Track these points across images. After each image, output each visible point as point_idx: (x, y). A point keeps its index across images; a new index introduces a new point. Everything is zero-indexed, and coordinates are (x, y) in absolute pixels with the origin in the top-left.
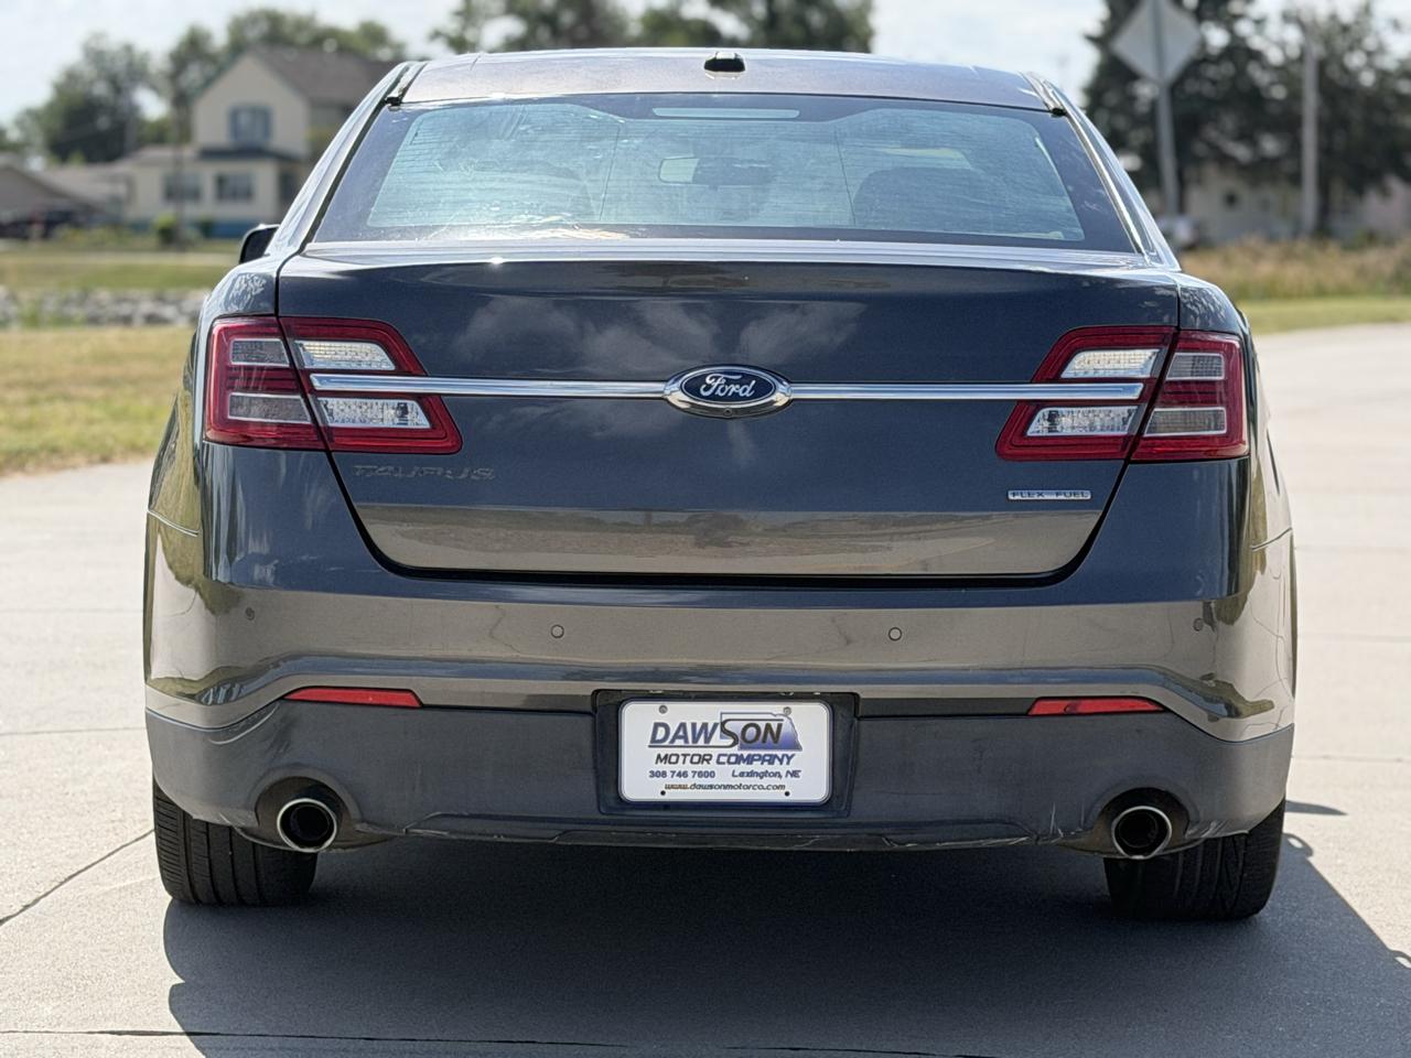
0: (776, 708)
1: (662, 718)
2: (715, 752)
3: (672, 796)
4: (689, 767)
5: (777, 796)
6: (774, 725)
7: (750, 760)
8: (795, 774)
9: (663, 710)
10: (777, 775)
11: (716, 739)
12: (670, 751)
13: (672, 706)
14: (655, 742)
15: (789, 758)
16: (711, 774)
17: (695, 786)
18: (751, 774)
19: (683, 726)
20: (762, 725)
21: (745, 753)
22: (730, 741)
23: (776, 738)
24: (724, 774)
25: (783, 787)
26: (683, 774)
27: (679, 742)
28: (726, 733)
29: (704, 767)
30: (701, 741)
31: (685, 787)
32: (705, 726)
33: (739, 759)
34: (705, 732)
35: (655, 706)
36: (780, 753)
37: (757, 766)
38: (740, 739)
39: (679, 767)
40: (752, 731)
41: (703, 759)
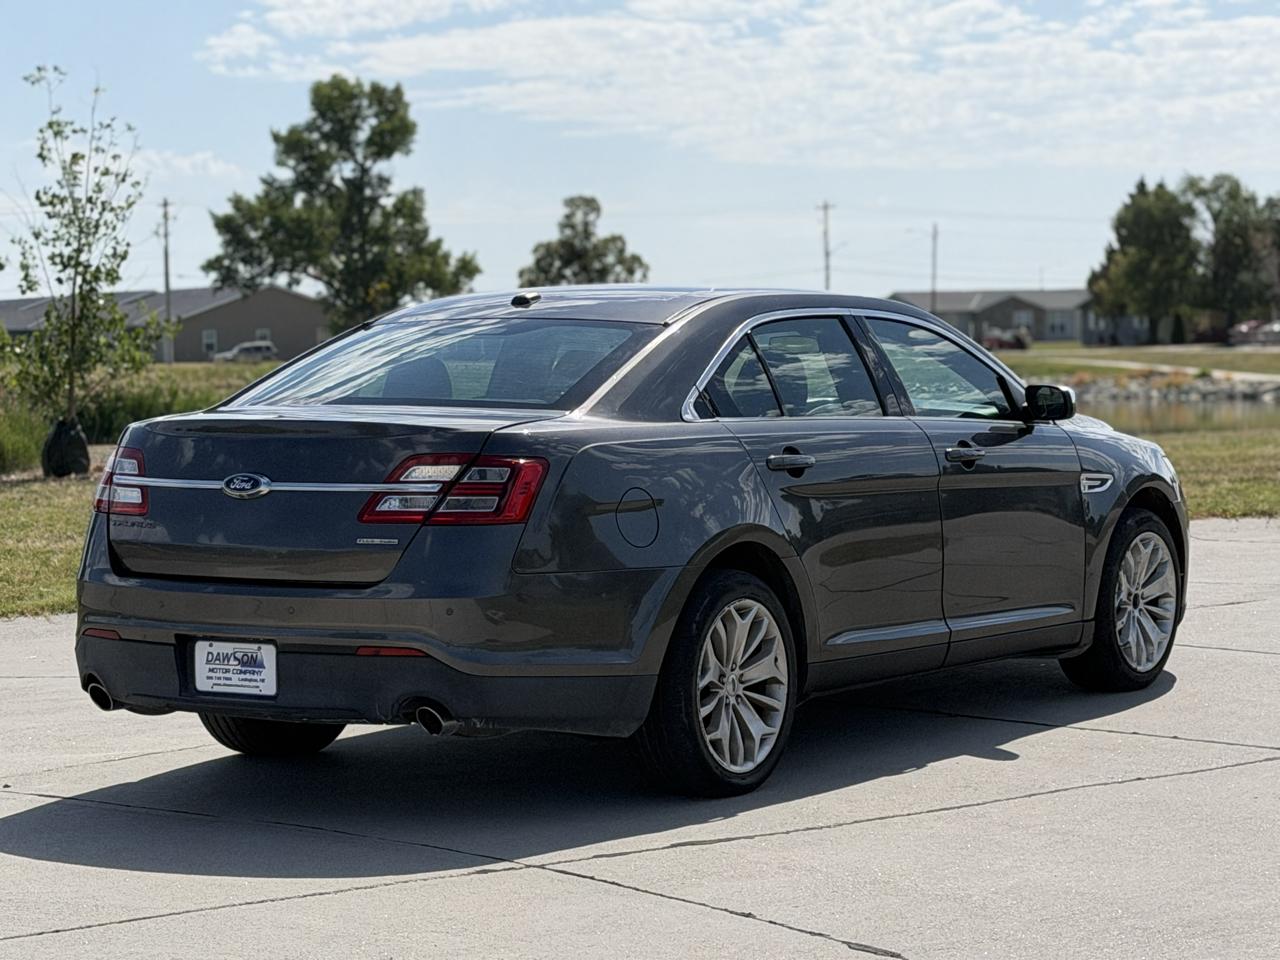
0: (255, 647)
1: (211, 650)
2: (231, 668)
3: (217, 689)
4: (222, 675)
5: (255, 691)
6: (254, 655)
7: (245, 673)
8: (263, 681)
9: (211, 645)
10: (256, 681)
11: (232, 662)
12: (214, 666)
13: (215, 644)
14: (208, 662)
15: (261, 672)
16: (230, 679)
17: (225, 685)
18: (246, 680)
19: (218, 654)
20: (250, 655)
21: (244, 669)
22: (237, 663)
23: (255, 661)
24: (235, 679)
25: (258, 687)
26: (219, 678)
27: (217, 662)
28: (236, 658)
29: (227, 675)
30: (226, 662)
31: (219, 685)
32: (227, 654)
33: (241, 672)
34: (227, 657)
35: (208, 643)
36: (257, 670)
37: (248, 676)
38: (241, 662)
39: (218, 675)
40: (246, 658)
41: (227, 671)
